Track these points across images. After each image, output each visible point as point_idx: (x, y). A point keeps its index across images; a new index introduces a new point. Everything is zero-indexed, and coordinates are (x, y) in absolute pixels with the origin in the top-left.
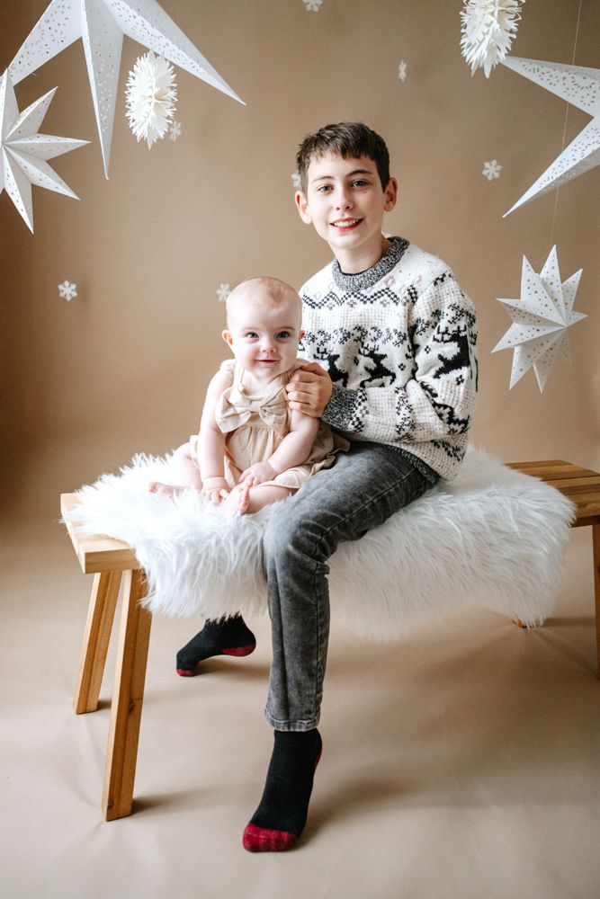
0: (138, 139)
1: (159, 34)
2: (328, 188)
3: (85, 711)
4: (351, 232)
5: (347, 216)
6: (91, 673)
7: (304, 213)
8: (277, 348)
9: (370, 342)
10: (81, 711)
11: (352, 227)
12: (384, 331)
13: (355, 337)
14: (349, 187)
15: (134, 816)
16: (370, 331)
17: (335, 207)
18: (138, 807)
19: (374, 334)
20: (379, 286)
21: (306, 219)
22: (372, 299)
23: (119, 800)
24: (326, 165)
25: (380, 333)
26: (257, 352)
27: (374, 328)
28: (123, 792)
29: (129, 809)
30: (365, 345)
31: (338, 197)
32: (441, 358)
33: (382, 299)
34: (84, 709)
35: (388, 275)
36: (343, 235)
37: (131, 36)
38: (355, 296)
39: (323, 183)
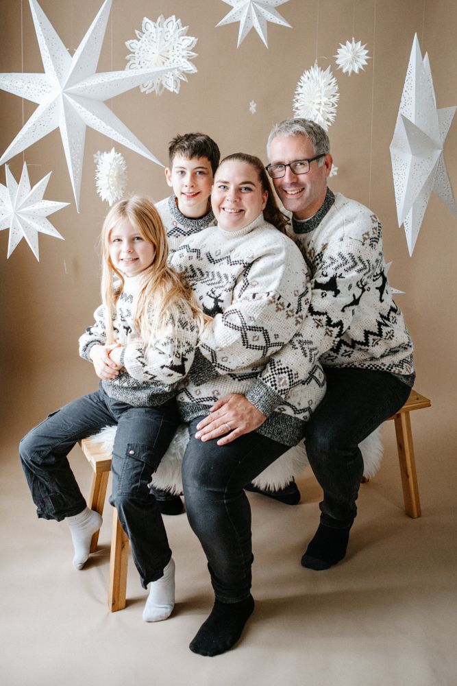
0: (103, 200)
1: (111, 128)
2: (183, 173)
4: (193, 199)
5: (191, 191)
7: (169, 179)
11: (194, 196)
15: (128, 608)
17: (185, 185)
18: (129, 603)
21: (170, 184)
23: (118, 600)
24: (181, 160)
28: (120, 595)
29: (124, 604)
31: (187, 179)
36: (188, 200)
37: (92, 126)
39: (180, 169)
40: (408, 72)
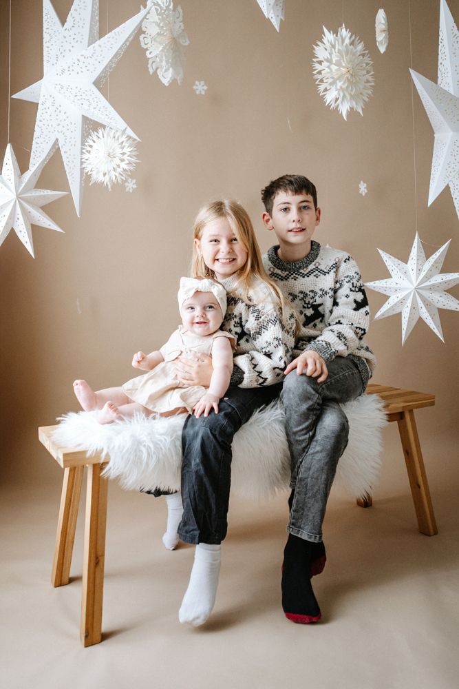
2: (286, 210)
3: (60, 585)
6: (64, 554)
8: (204, 314)
9: (310, 300)
10: (57, 584)
11: (300, 232)
12: (318, 291)
13: (300, 298)
14: (300, 209)
16: (309, 293)
17: (292, 220)
19: (312, 294)
20: (311, 267)
22: (308, 275)
23: (93, 631)
25: (316, 293)
26: (193, 318)
27: (312, 291)
28: (95, 624)
29: (100, 637)
30: (307, 302)
31: (294, 215)
32: (355, 301)
33: (315, 274)
34: (60, 583)
35: (316, 261)
38: (296, 274)
39: (284, 206)
40: (440, 40)
